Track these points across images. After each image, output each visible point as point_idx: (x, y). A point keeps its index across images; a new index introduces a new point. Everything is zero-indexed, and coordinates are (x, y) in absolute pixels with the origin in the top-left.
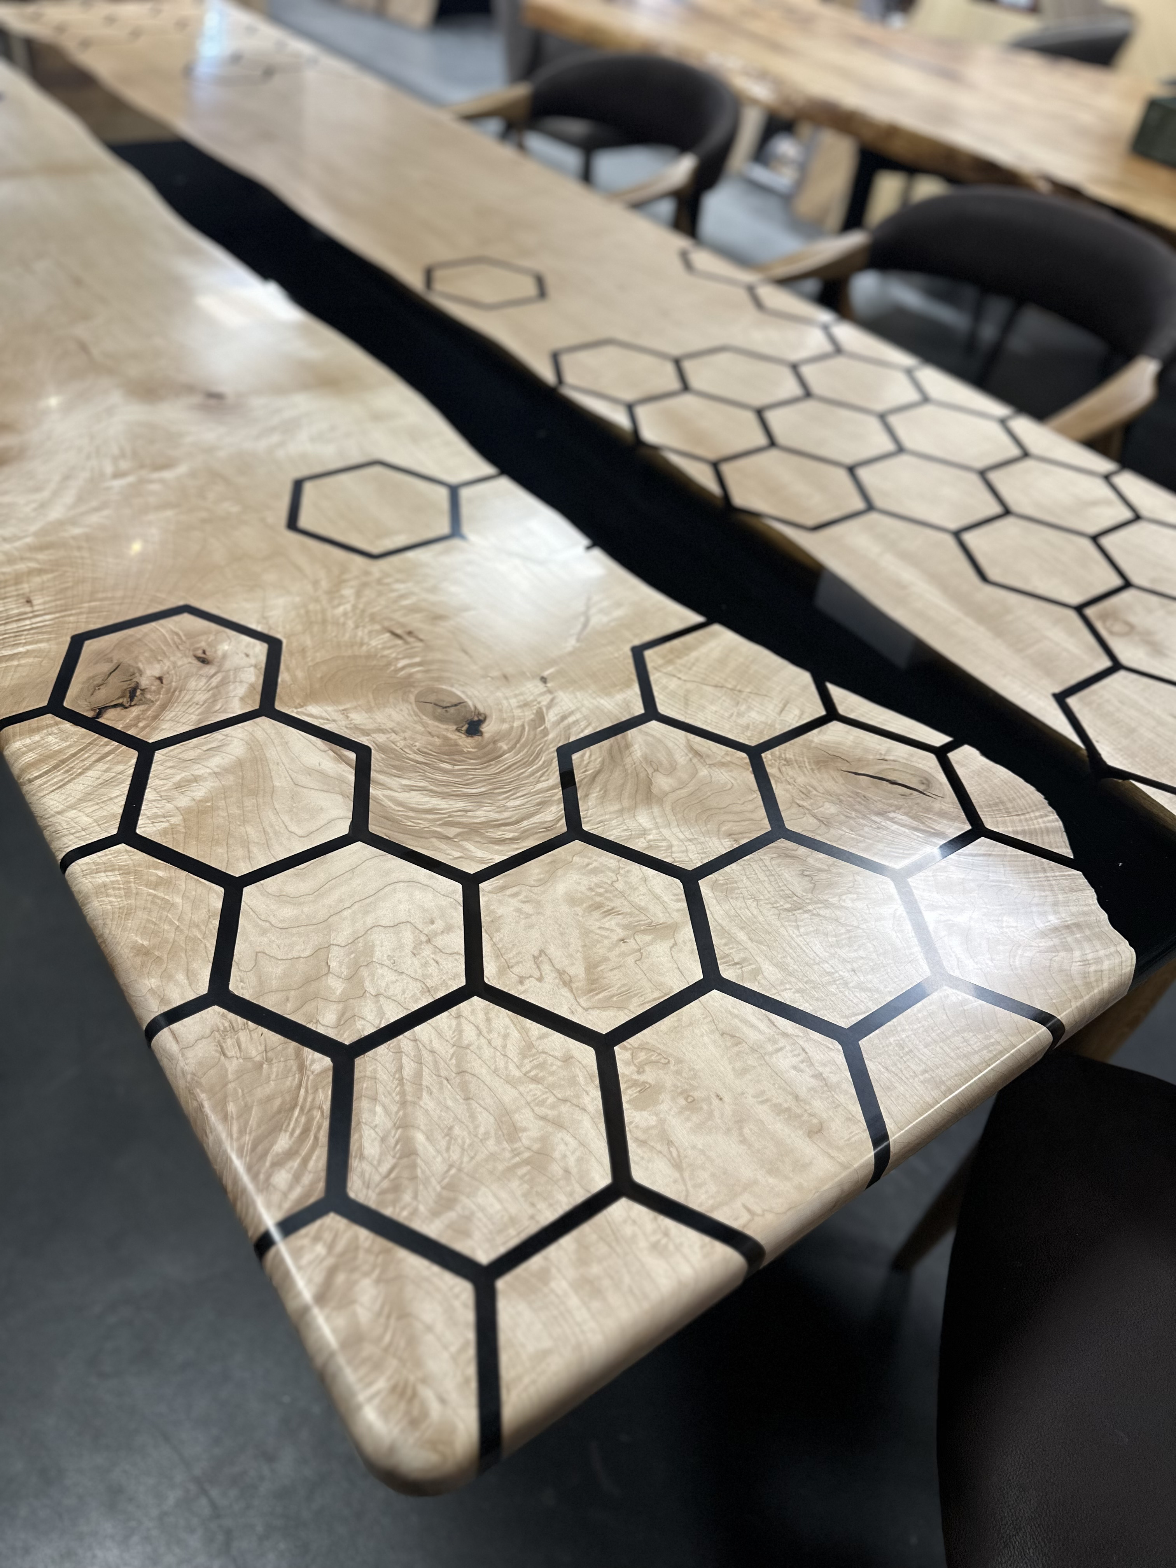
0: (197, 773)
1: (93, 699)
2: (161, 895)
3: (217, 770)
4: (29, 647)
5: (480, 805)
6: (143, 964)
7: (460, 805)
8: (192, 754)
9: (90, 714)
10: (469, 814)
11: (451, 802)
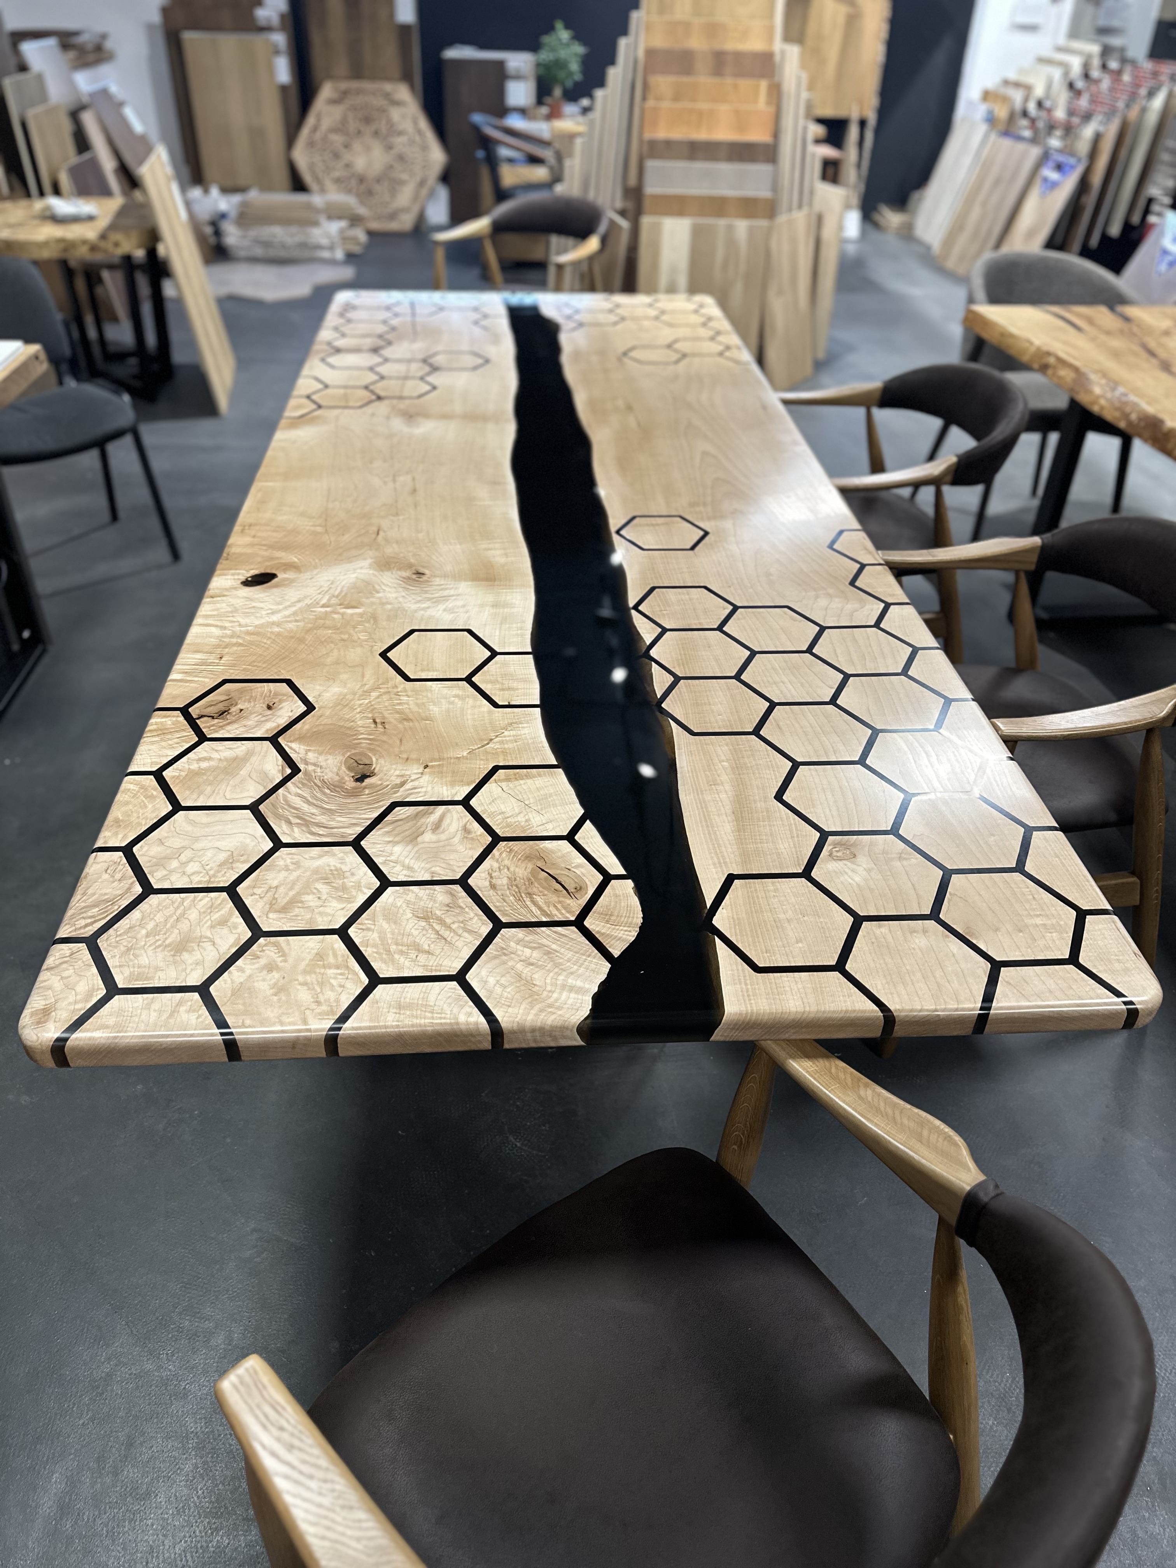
0: (212, 756)
1: (202, 710)
2: (146, 801)
3: (222, 758)
4: (200, 679)
5: (323, 814)
6: (111, 826)
7: (314, 811)
8: (220, 748)
9: (195, 717)
10: (314, 816)
11: (311, 808)
